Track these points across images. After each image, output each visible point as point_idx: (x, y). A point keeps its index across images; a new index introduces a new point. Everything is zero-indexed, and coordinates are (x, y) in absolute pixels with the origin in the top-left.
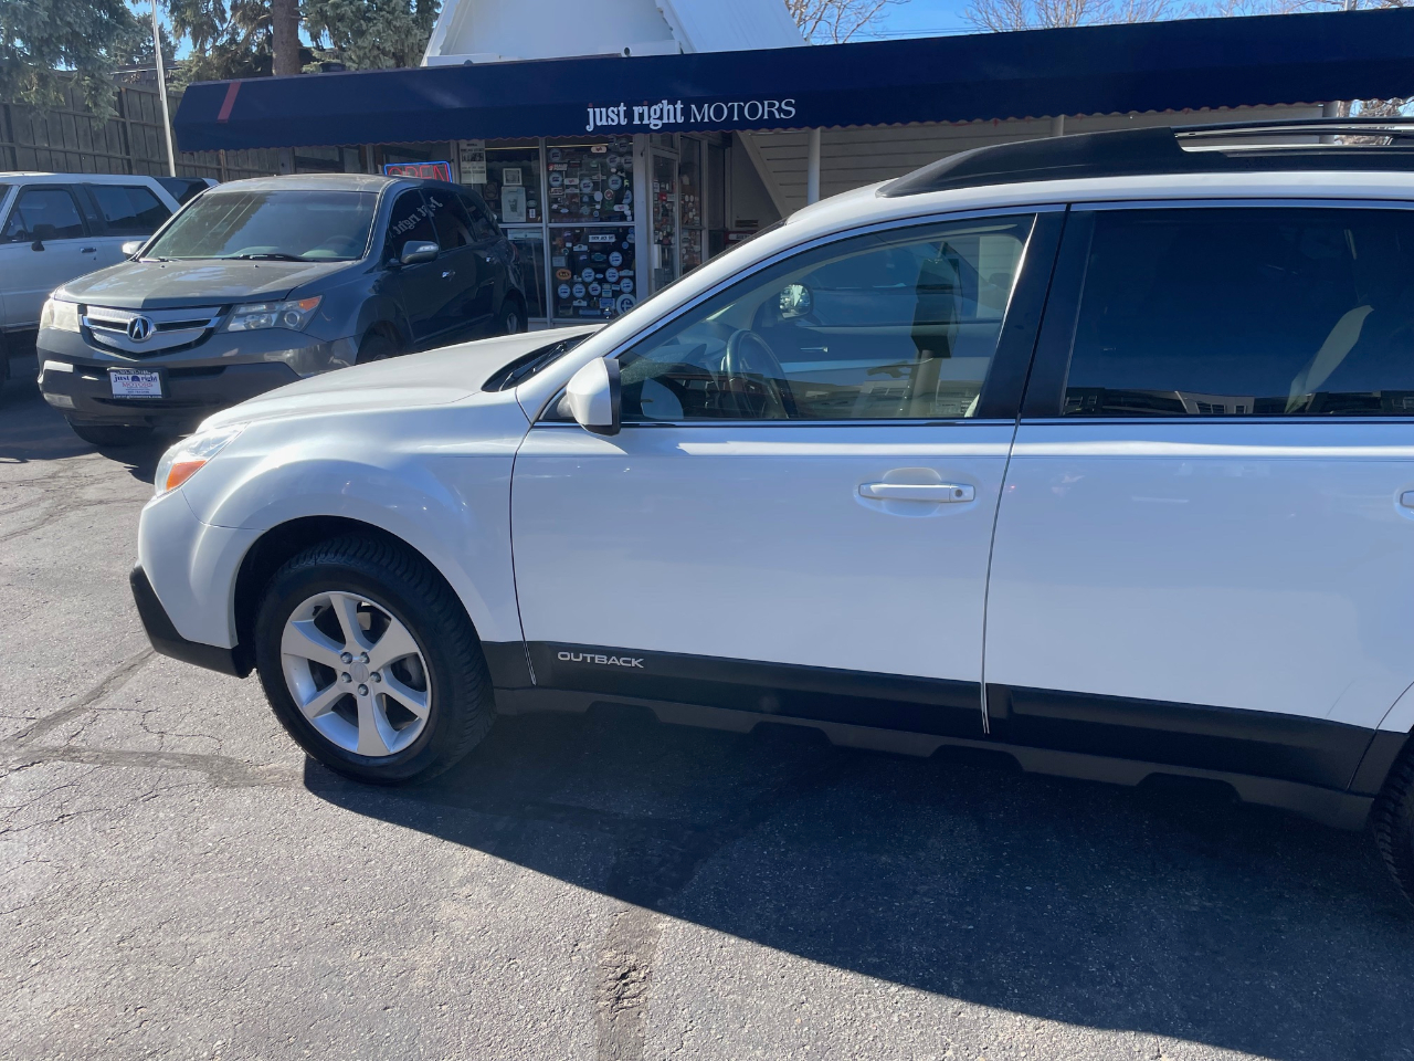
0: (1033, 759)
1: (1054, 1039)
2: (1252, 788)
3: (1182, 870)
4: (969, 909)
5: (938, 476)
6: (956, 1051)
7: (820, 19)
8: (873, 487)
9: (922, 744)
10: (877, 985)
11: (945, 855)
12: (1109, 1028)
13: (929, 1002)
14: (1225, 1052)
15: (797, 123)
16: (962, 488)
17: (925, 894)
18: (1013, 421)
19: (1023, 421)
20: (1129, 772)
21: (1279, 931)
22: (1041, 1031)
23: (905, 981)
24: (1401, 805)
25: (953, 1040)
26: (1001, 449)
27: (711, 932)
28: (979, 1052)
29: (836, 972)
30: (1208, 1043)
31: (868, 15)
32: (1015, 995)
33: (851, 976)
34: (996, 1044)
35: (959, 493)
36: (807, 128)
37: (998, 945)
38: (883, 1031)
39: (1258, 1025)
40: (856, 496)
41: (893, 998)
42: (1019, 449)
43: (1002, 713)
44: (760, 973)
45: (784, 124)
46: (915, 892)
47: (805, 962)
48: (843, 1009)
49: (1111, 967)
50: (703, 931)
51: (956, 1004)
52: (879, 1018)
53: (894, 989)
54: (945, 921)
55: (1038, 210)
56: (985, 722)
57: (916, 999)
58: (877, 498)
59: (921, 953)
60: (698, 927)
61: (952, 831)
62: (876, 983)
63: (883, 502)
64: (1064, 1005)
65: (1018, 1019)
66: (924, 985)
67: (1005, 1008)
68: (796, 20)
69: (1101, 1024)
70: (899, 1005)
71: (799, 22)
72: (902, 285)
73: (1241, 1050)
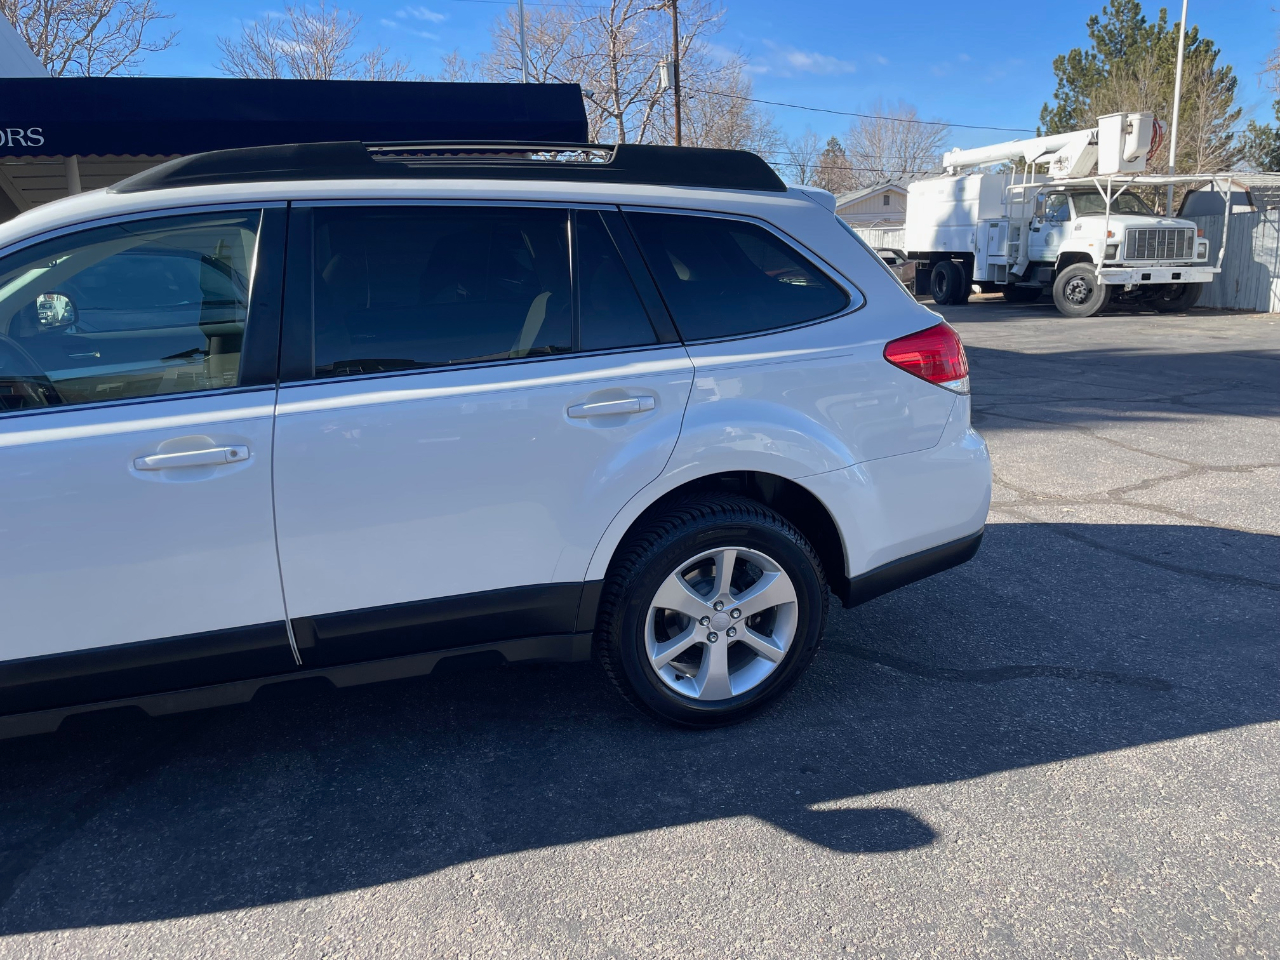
0: (343, 677)
1: (389, 897)
2: (514, 651)
3: (481, 735)
4: (307, 824)
5: (211, 441)
6: (304, 941)
7: (69, 59)
8: (147, 459)
9: (241, 692)
10: (224, 917)
11: (282, 789)
12: (432, 871)
13: (275, 911)
14: (520, 854)
15: (48, 150)
16: (237, 449)
17: (266, 826)
18: (274, 386)
19: (282, 385)
20: (421, 664)
21: (553, 754)
22: (377, 895)
23: (253, 904)
24: (610, 633)
25: (301, 933)
26: (267, 410)
27: (41, 935)
28: (325, 933)
29: (183, 921)
30: (507, 852)
31: (121, 58)
32: (352, 876)
33: (198, 919)
34: (339, 921)
35: (234, 454)
36: (60, 158)
37: (336, 843)
38: (234, 952)
39: (542, 825)
40: (131, 469)
41: (241, 922)
42: (281, 409)
43: (309, 643)
44: (102, 951)
45: (34, 152)
46: (256, 828)
47: (149, 925)
48: (193, 949)
49: (431, 825)
50: (31, 937)
51: (300, 904)
52: (229, 943)
53: (241, 914)
54: (286, 841)
55: (263, 206)
56: (297, 655)
57: (263, 914)
58: (154, 469)
59: (265, 876)
60: (24, 936)
61: (287, 767)
62: (223, 916)
63: (161, 472)
64: (395, 867)
65: (357, 894)
66: (269, 900)
67: (345, 890)
68: (41, 59)
69: (426, 871)
70: (247, 925)
71: (45, 61)
72: (186, 302)
73: (531, 848)
